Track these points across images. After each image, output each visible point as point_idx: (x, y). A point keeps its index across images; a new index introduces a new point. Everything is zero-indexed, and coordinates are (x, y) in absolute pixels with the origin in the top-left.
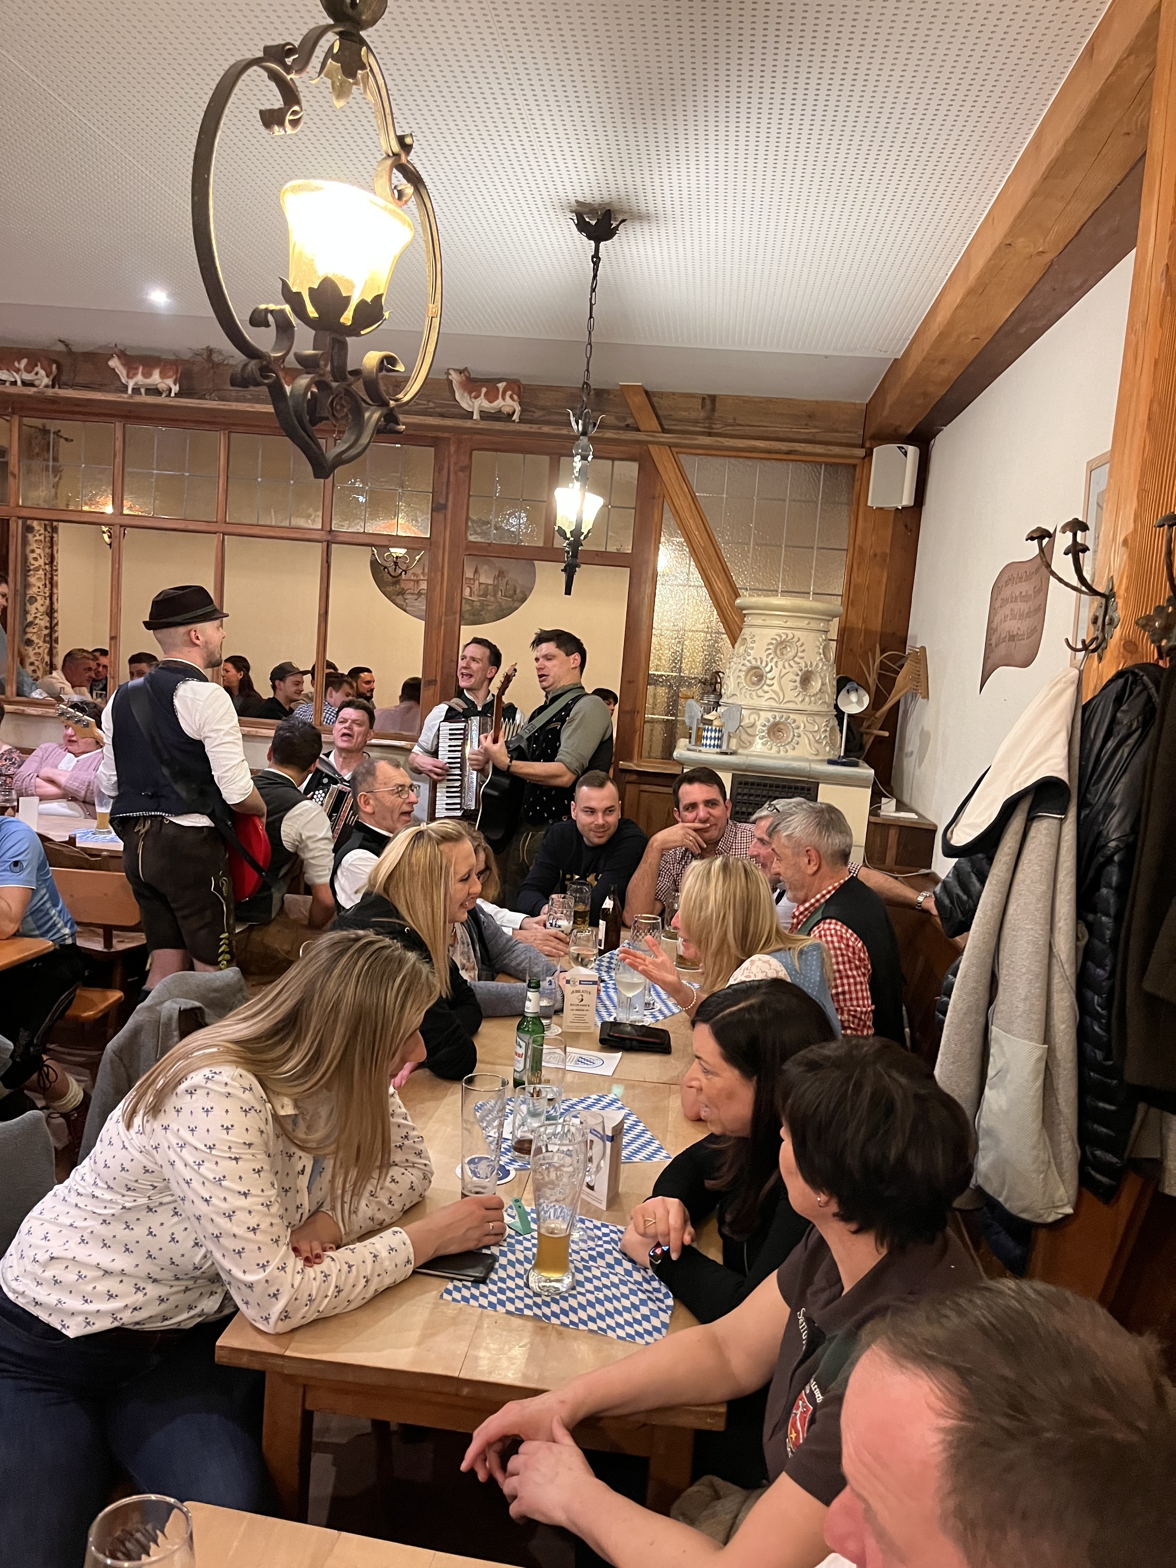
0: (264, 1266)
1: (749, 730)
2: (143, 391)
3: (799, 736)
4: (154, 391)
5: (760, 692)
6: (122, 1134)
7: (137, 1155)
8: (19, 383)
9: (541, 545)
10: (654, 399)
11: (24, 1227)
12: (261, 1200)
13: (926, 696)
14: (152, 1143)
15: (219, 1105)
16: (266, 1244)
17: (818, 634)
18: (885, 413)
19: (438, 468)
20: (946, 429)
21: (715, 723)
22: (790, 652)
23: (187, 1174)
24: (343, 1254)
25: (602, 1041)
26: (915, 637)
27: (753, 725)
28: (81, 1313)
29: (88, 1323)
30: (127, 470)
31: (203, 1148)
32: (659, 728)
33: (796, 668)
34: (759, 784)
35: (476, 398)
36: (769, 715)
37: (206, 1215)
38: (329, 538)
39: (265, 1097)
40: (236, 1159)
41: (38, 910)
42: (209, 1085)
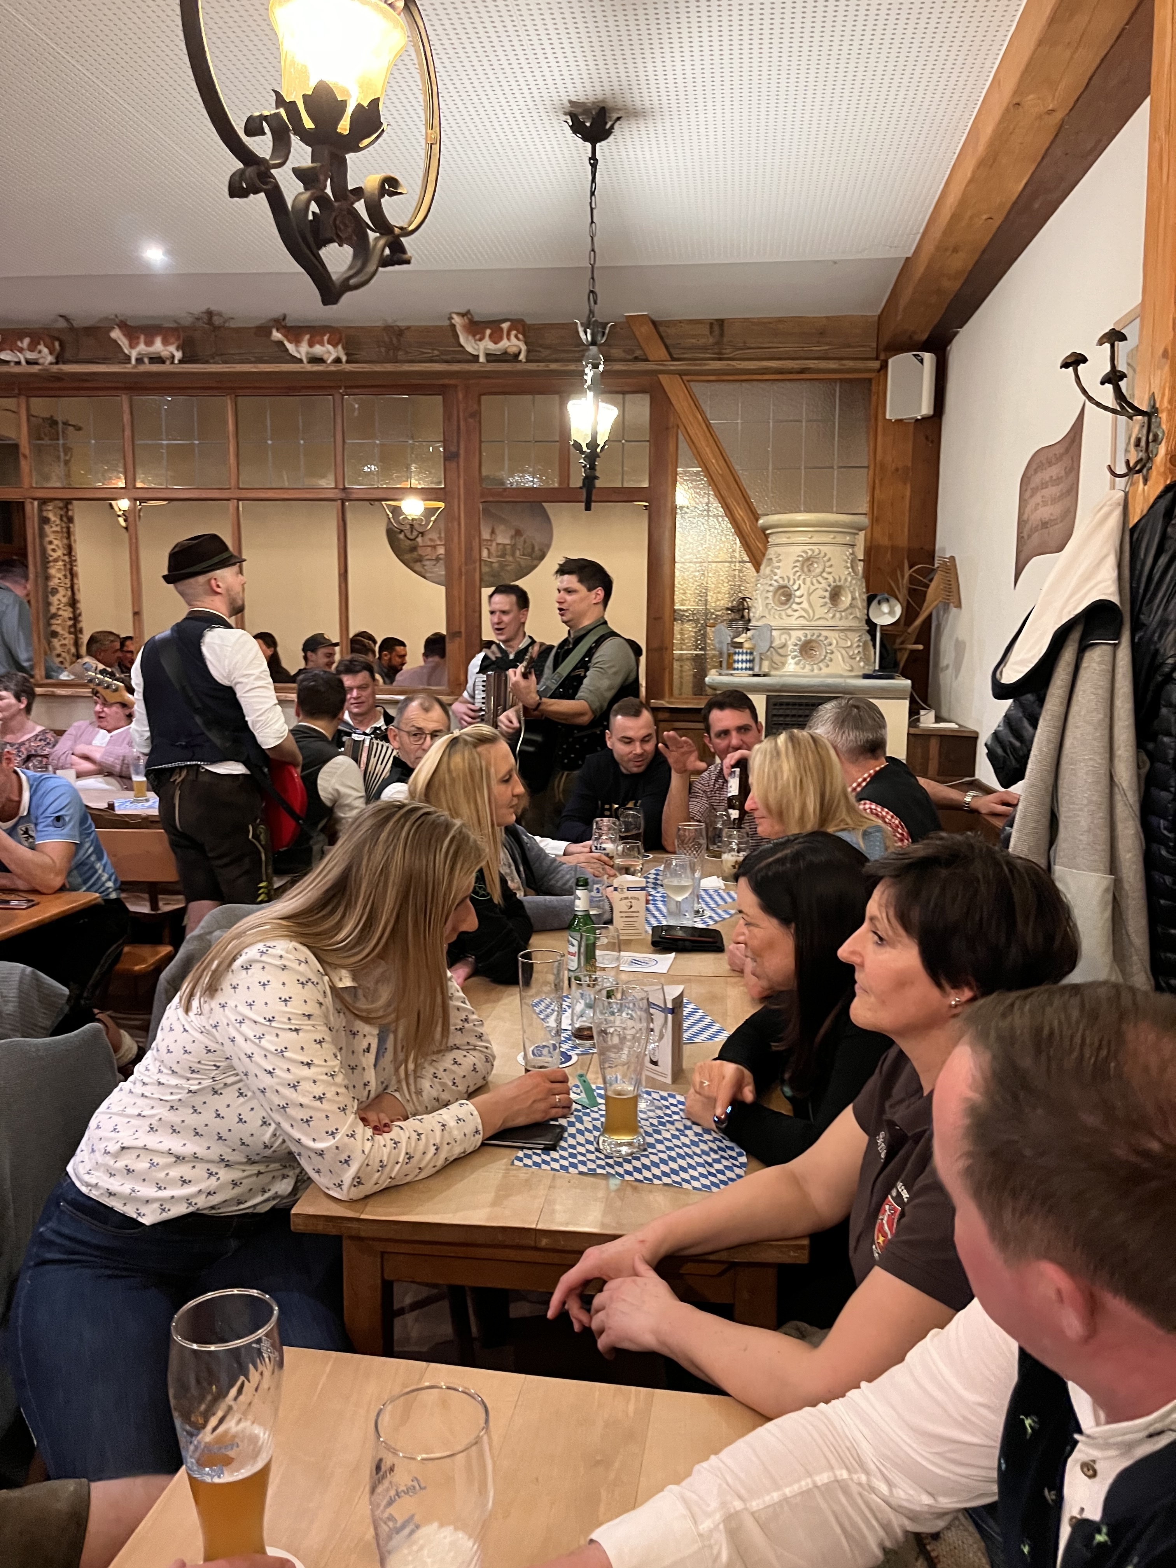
0: (333, 1133)
1: (780, 651)
2: (146, 360)
3: (832, 653)
4: (157, 359)
5: (790, 612)
6: (182, 1018)
7: (197, 1035)
8: (23, 362)
9: (556, 485)
10: (661, 329)
11: (93, 1123)
12: (325, 1070)
13: (959, 605)
14: (211, 1022)
15: (275, 978)
16: (333, 1112)
17: (844, 548)
18: (899, 317)
19: (448, 417)
20: (964, 332)
21: (746, 645)
22: (817, 568)
23: (249, 1048)
24: (411, 1124)
25: (654, 944)
26: (943, 550)
27: (784, 646)
28: (156, 1200)
29: (164, 1210)
30: (138, 442)
31: (263, 1021)
32: (688, 666)
33: (824, 584)
34: (794, 704)
35: (481, 340)
36: (800, 634)
37: (271, 1087)
38: (343, 496)
39: (321, 970)
40: (296, 1030)
41: (82, 864)
42: (264, 958)
